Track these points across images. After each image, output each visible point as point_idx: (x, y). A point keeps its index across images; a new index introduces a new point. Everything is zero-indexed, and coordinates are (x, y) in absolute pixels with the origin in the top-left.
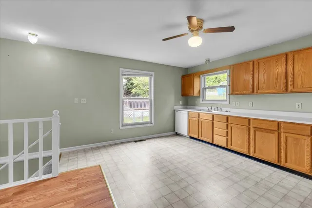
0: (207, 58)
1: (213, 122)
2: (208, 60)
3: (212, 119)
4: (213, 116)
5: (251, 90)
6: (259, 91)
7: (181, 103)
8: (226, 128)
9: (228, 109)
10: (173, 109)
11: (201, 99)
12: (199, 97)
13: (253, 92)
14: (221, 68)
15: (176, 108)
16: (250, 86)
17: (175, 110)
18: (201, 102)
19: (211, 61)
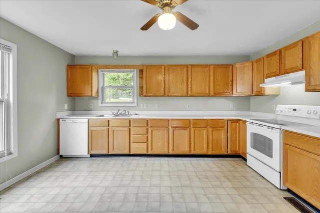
0: (115, 49)
1: (130, 129)
2: (116, 53)
3: (128, 126)
4: (130, 121)
5: (163, 93)
6: (169, 94)
7: (66, 107)
8: (146, 133)
9: (137, 112)
10: (54, 119)
11: (100, 101)
12: (97, 98)
13: (165, 94)
14: (133, 66)
15: (60, 115)
16: (162, 88)
17: (58, 120)
18: (100, 105)
19: (119, 54)
